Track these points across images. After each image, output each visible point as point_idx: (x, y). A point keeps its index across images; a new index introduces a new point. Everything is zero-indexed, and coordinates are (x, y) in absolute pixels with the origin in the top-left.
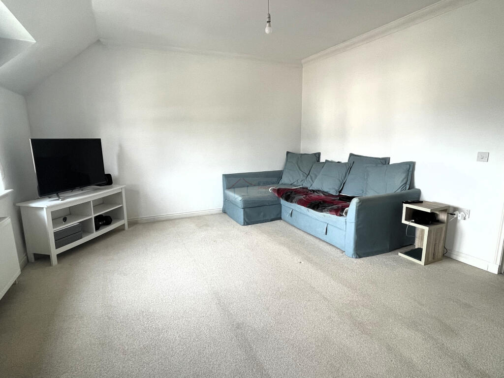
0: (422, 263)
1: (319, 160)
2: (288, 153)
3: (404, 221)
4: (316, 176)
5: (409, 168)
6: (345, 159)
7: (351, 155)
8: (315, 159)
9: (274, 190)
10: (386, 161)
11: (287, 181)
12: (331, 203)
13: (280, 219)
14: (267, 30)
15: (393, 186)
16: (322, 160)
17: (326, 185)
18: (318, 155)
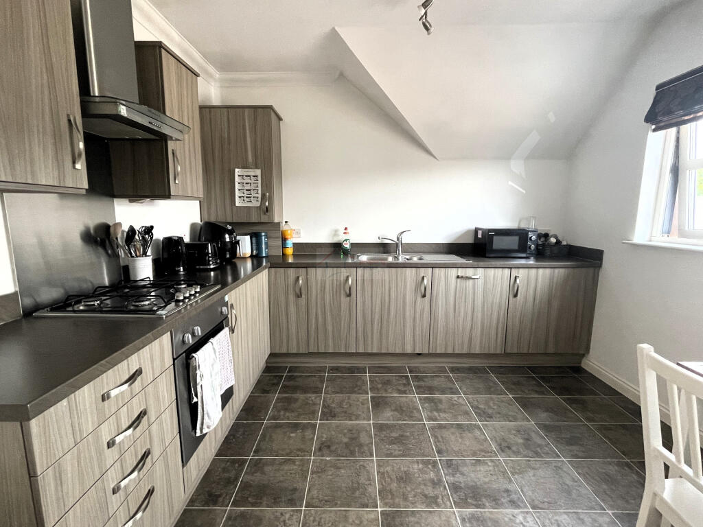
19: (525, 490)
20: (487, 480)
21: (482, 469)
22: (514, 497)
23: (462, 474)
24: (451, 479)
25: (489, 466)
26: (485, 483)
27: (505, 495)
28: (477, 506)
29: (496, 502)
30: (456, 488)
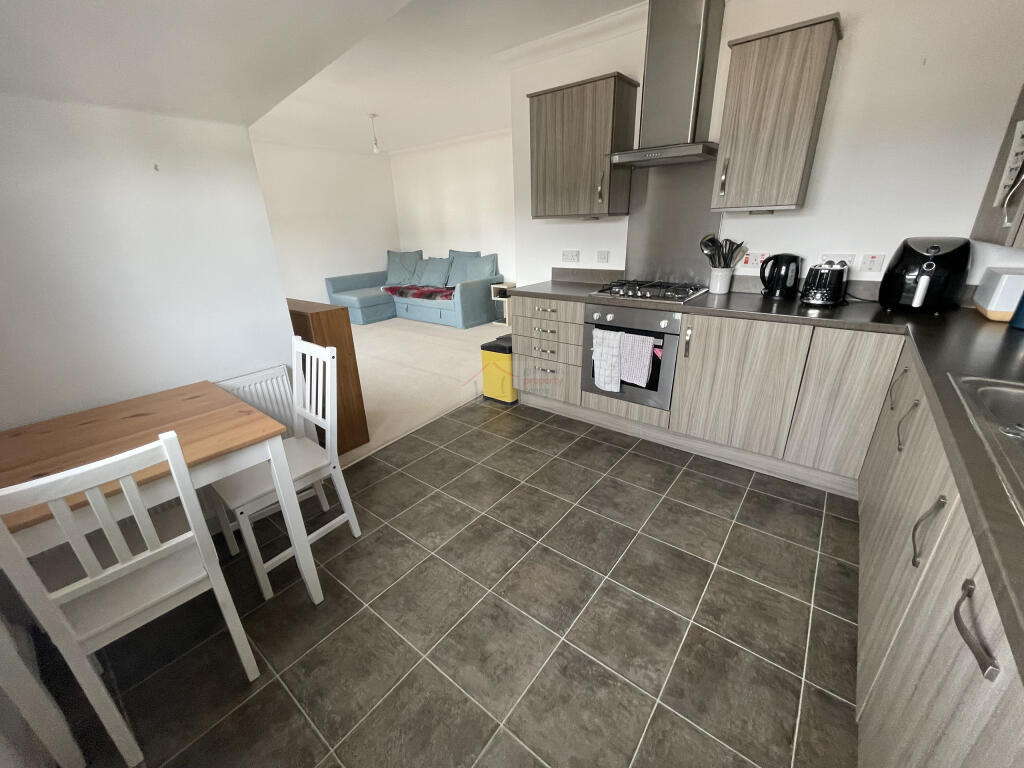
0: (507, 325)
1: (421, 258)
2: (388, 252)
3: (493, 298)
4: (422, 273)
5: (494, 259)
6: (446, 255)
7: (451, 251)
8: (418, 257)
9: (387, 289)
10: (477, 255)
11: (393, 280)
12: (441, 292)
13: (396, 316)
14: (375, 150)
15: (485, 274)
16: (425, 257)
17: (434, 281)
18: (420, 253)
19: (447, 570)
20: (483, 554)
21: (495, 563)
22: (452, 555)
23: (504, 544)
24: (507, 532)
25: (492, 571)
26: (481, 551)
27: (459, 551)
28: (471, 526)
29: (460, 539)
30: (499, 528)
